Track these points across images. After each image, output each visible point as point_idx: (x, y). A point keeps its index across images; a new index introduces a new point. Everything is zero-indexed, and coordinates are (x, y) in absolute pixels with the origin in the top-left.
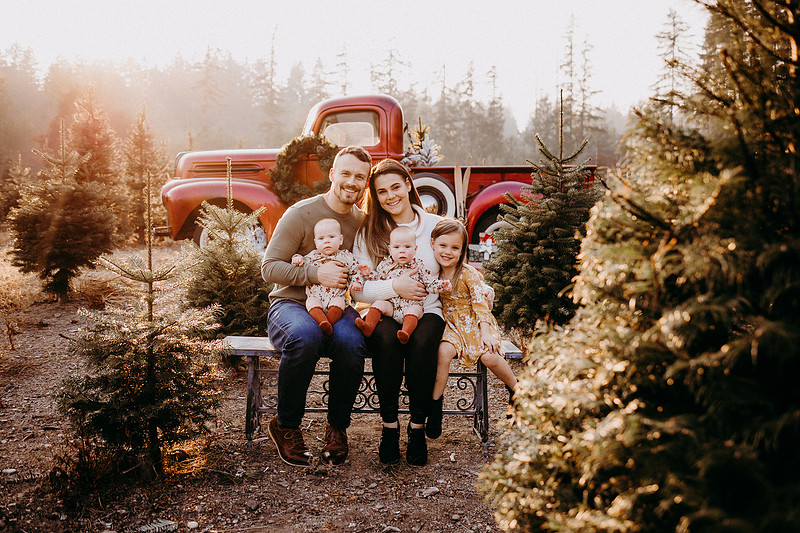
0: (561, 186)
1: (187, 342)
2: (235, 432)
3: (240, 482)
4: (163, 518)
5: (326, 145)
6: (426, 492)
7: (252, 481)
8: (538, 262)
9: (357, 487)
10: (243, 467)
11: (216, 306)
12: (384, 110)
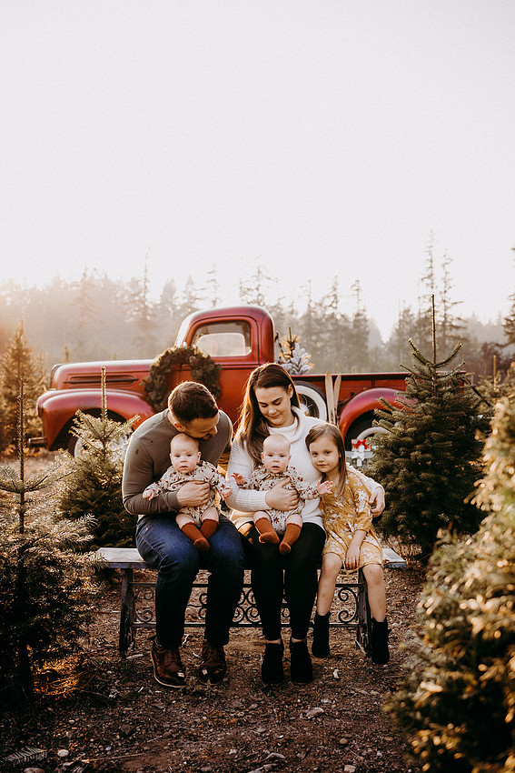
0: (436, 391)
1: (59, 554)
2: (108, 648)
3: (113, 703)
4: (31, 746)
5: (199, 356)
6: (310, 713)
7: (126, 702)
8: (415, 467)
9: (237, 709)
10: (117, 688)
11: (89, 517)
12: (255, 321)
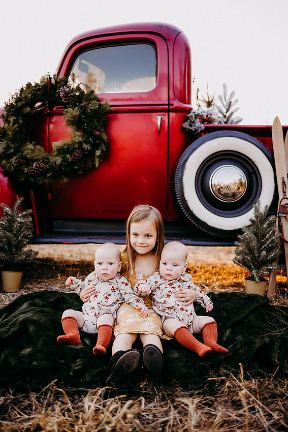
12: (165, 40)
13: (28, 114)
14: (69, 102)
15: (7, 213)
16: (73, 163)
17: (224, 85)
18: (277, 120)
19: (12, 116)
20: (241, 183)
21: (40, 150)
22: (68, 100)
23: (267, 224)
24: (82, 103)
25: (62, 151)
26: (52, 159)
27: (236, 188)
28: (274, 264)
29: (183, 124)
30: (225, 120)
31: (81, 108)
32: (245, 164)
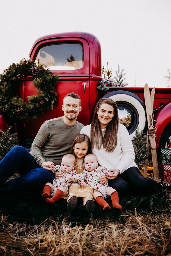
12: (88, 42)
13: (14, 81)
14: (37, 75)
15: (4, 135)
16: (40, 108)
17: (118, 66)
18: (146, 85)
19: (5, 82)
20: (128, 118)
21: (21, 101)
22: (36, 74)
23: (143, 140)
24: (44, 75)
25: (33, 101)
26: (28, 106)
27: (126, 120)
28: (146, 160)
29: (98, 87)
30: (119, 84)
31: (43, 78)
32: (130, 108)
